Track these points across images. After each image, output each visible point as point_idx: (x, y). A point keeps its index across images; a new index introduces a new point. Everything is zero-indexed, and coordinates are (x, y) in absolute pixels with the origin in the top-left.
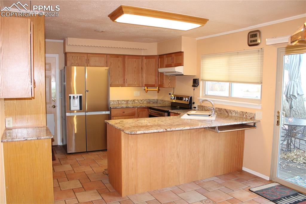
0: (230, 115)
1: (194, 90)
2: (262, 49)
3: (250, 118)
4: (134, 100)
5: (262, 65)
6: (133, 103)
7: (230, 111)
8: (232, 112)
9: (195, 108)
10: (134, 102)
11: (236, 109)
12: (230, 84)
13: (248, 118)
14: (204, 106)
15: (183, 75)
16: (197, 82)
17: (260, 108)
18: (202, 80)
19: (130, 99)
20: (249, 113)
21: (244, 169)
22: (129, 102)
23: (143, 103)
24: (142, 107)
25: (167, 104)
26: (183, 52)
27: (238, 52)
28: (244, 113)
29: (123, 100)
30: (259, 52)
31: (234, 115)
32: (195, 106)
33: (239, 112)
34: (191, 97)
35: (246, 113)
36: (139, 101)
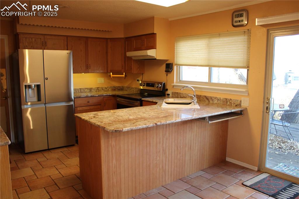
0: (211, 102)
1: (167, 75)
2: (248, 30)
3: (235, 106)
4: (98, 88)
5: (249, 48)
6: (97, 91)
7: (211, 98)
8: (213, 99)
9: (169, 95)
10: (98, 90)
11: (218, 96)
12: (209, 68)
13: (233, 105)
14: (179, 93)
15: (156, 59)
16: (170, 67)
17: (247, 94)
18: (176, 65)
19: (93, 86)
20: (234, 100)
22: (92, 90)
23: (108, 90)
24: (108, 95)
25: (134, 91)
26: (156, 34)
28: (228, 100)
29: (86, 88)
30: (245, 33)
31: (216, 102)
32: (169, 93)
33: (221, 98)
34: (164, 84)
35: (230, 100)
36: (103, 89)
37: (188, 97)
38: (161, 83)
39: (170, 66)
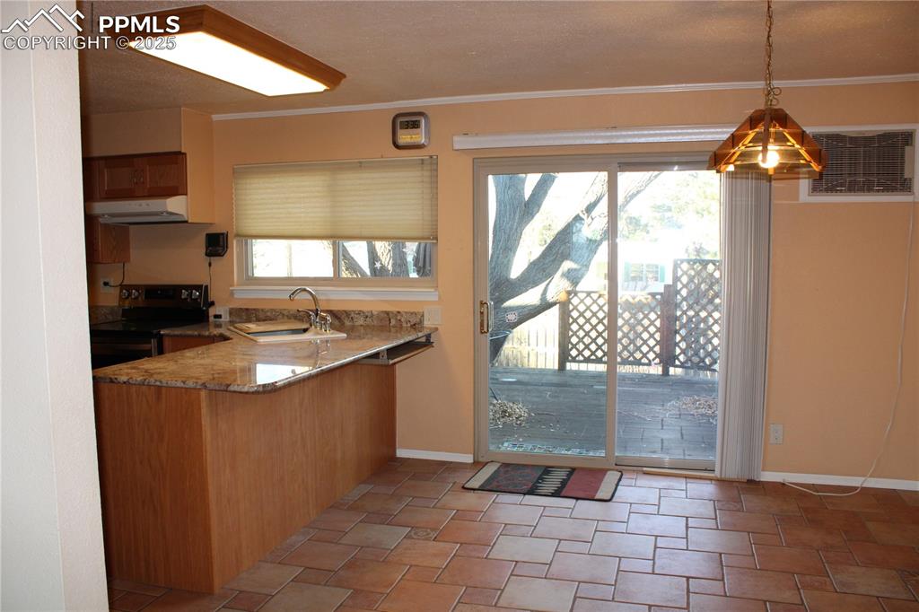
0: (348, 323)
1: (210, 265)
2: (431, 157)
3: (411, 326)
5: (434, 197)
7: (347, 313)
8: (352, 315)
9: (220, 317)
11: (365, 308)
12: (334, 244)
13: (404, 325)
14: (254, 309)
15: (186, 222)
16: (221, 243)
17: (436, 298)
18: (238, 235)
20: (406, 313)
21: (401, 453)
26: (185, 154)
27: (360, 163)
28: (391, 315)
30: (422, 164)
31: (362, 323)
32: (218, 313)
33: (375, 313)
34: (206, 287)
35: (396, 315)
37: (280, 316)
38: (198, 287)
39: (221, 239)
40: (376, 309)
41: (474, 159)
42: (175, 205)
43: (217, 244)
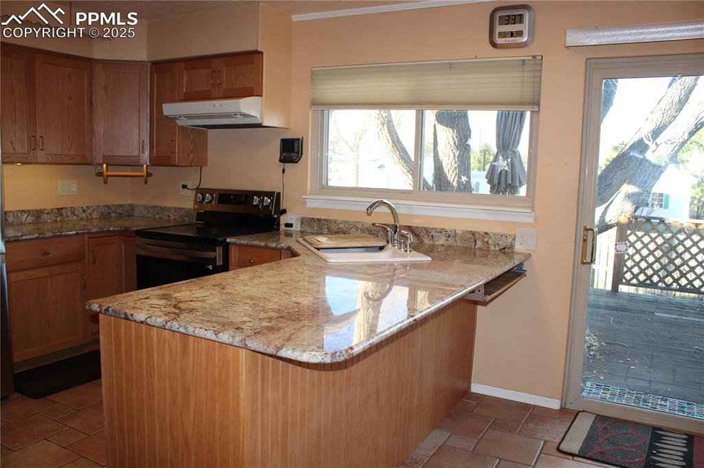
0: (427, 241)
1: (284, 171)
2: (534, 57)
3: (500, 250)
4: (62, 209)
6: (59, 219)
7: (427, 231)
8: (433, 233)
9: (290, 225)
10: (61, 215)
11: (448, 227)
13: (492, 248)
14: (327, 220)
15: (260, 126)
16: (296, 150)
17: (531, 220)
19: (47, 205)
20: (495, 234)
21: (476, 388)
22: (44, 217)
23: (90, 217)
25: (172, 217)
26: (262, 53)
27: (450, 64)
28: (477, 236)
30: (524, 64)
31: (443, 243)
32: (289, 222)
33: (459, 232)
34: (279, 194)
35: (483, 236)
36: (77, 213)
37: (354, 229)
38: (270, 194)
39: (296, 145)
40: (460, 228)
41: (587, 59)
42: (249, 107)
43: (291, 150)
